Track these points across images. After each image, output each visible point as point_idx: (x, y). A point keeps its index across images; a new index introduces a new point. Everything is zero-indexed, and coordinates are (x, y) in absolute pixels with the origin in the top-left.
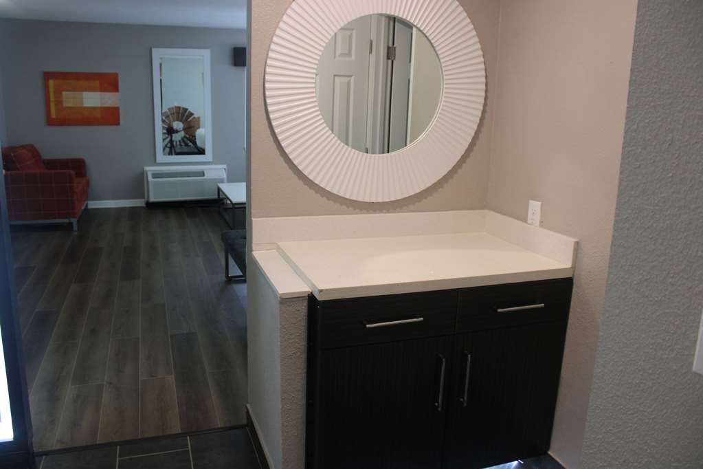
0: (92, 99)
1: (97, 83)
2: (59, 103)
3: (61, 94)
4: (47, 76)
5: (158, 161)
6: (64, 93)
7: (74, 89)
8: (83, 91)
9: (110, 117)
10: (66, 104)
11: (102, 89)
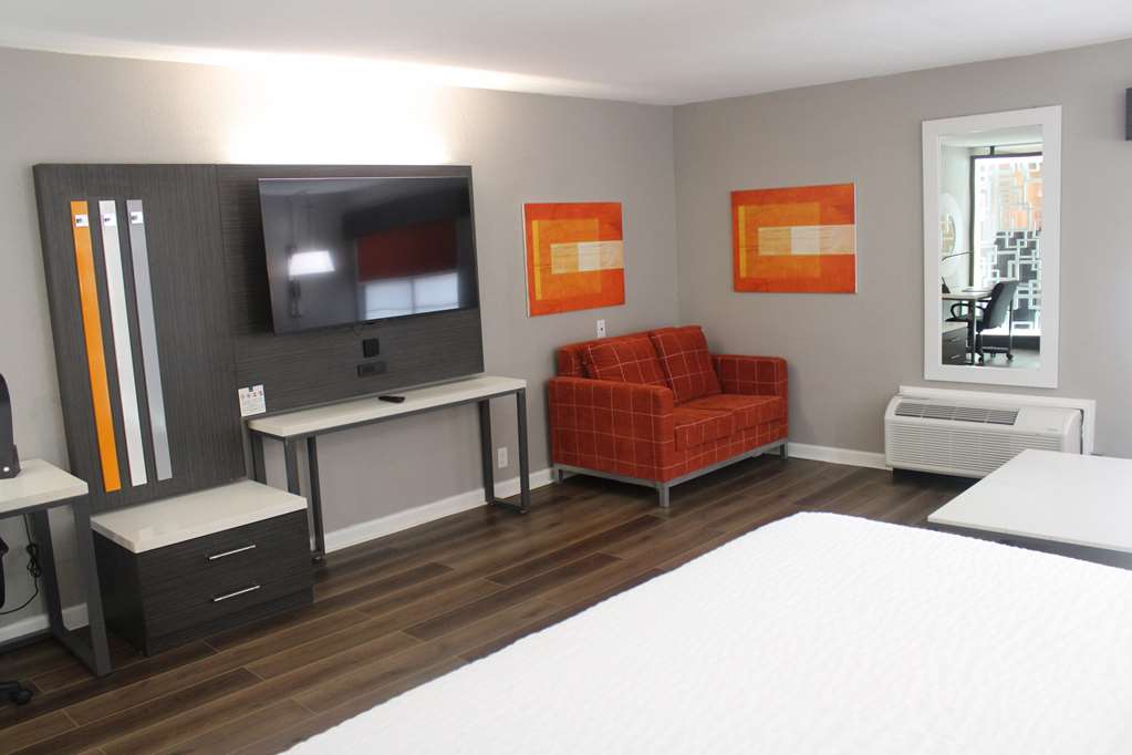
0: (807, 240)
1: (815, 208)
2: (753, 248)
3: (757, 232)
4: (738, 198)
5: (927, 377)
6: (760, 230)
7: (776, 223)
8: (792, 225)
9: (837, 276)
10: (764, 252)
11: (825, 220)
